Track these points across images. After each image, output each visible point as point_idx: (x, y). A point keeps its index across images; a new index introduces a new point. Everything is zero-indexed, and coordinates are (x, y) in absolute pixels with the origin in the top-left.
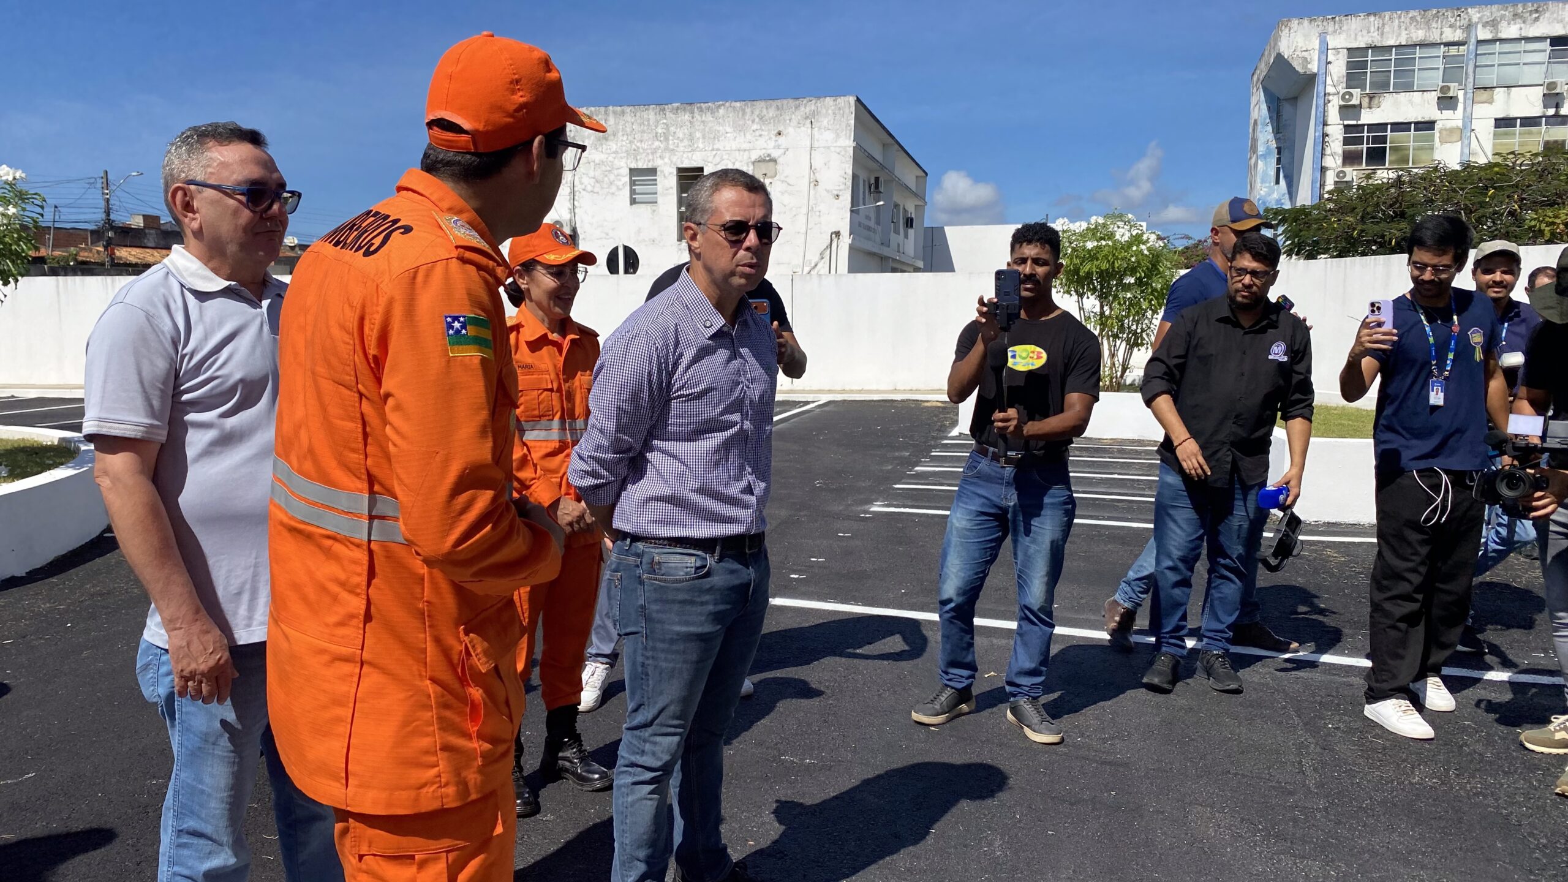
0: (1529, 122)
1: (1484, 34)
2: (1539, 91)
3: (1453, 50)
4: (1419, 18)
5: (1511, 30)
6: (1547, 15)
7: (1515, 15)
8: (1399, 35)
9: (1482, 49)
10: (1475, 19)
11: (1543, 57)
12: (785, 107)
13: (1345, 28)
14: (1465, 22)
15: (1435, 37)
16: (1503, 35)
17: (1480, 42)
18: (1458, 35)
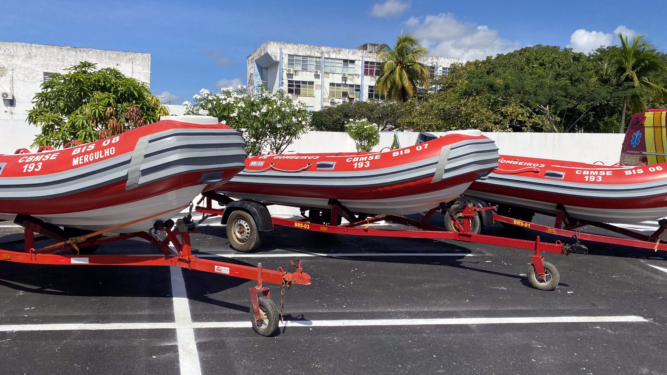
0: (339, 85)
1: (326, 56)
2: (341, 76)
3: (318, 60)
4: (308, 48)
5: (333, 56)
6: (342, 52)
7: (334, 51)
8: (303, 52)
9: (326, 60)
10: (324, 51)
11: (342, 65)
12: (120, 54)
13: (287, 47)
14: (321, 51)
15: (313, 55)
16: (331, 57)
17: (325, 58)
18: (319, 55)
